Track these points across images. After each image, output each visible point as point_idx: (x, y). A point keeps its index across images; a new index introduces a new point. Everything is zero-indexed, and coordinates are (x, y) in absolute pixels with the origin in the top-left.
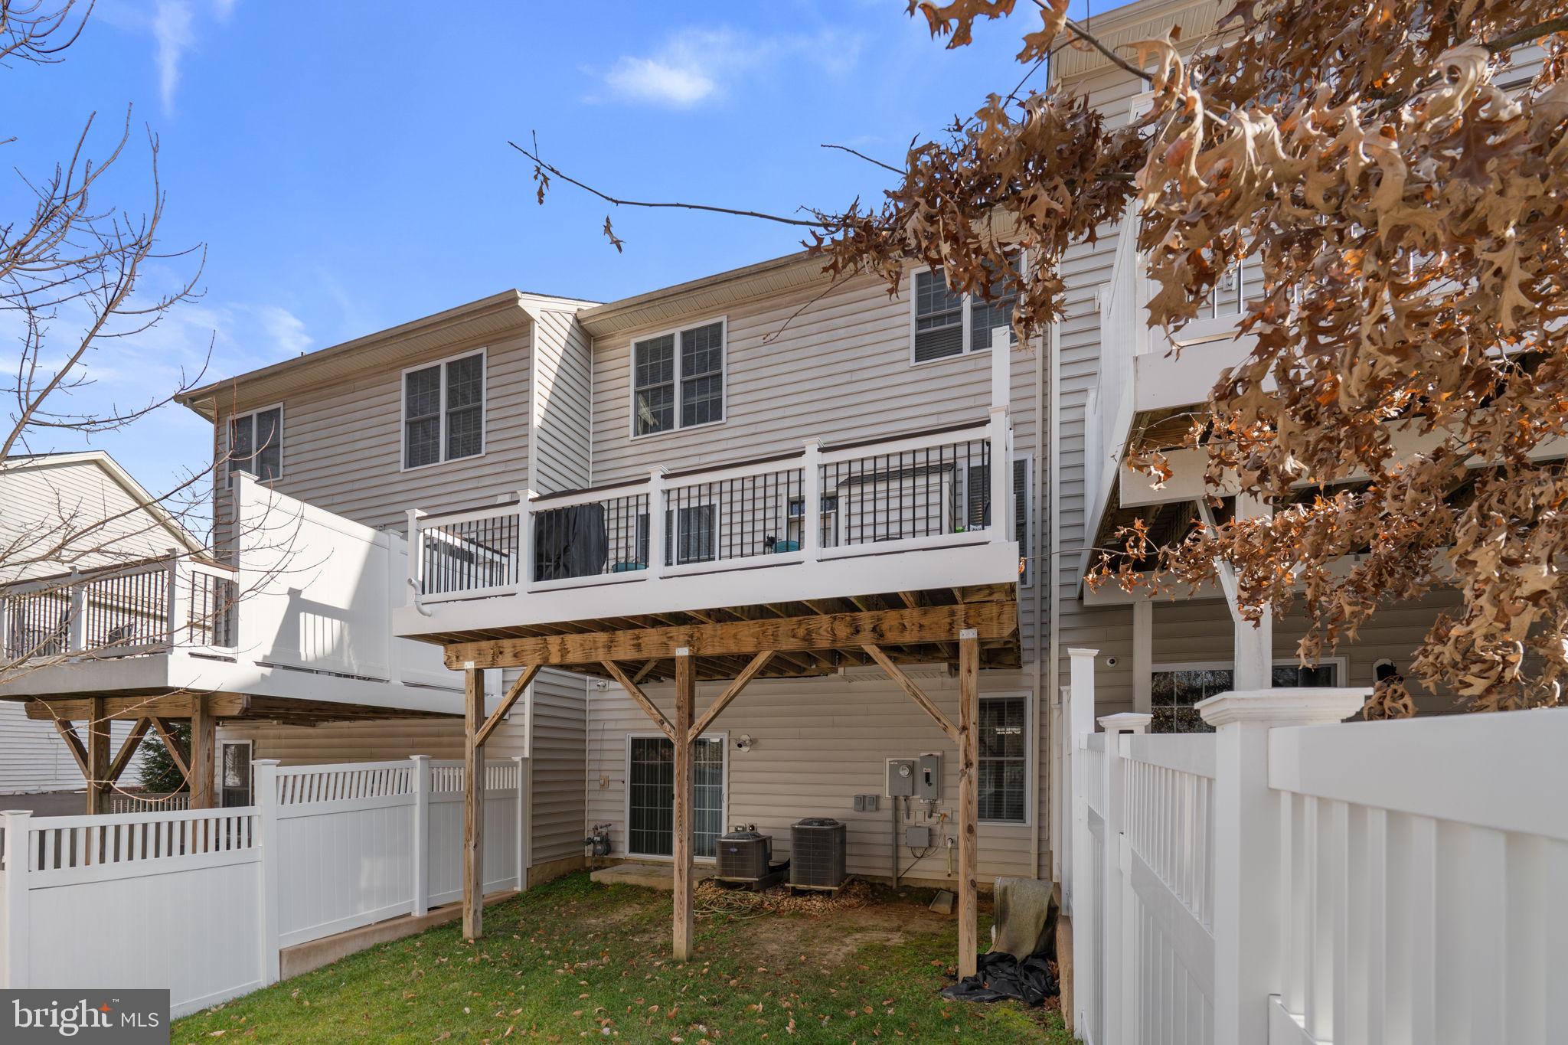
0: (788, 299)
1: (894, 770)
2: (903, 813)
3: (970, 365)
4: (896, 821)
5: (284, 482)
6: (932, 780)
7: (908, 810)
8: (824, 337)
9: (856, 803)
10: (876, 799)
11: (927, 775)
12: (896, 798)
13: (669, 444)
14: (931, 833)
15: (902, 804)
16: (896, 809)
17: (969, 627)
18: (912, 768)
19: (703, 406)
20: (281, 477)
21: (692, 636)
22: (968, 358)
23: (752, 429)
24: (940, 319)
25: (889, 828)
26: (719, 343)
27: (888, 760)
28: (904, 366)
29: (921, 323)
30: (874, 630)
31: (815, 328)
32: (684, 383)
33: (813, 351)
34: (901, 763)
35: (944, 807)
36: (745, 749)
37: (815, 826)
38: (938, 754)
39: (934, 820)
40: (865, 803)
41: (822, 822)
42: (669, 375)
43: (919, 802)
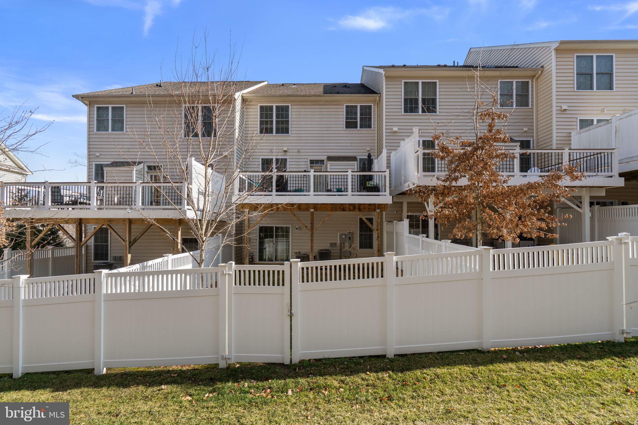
0: (309, 103)
1: (341, 236)
2: (343, 247)
3: (359, 132)
4: (341, 249)
5: (126, 134)
6: (351, 238)
7: (344, 246)
8: (320, 116)
9: (330, 245)
10: (335, 244)
11: (350, 237)
12: (341, 243)
13: (272, 138)
14: (350, 253)
15: (343, 245)
16: (341, 246)
17: (378, 209)
18: (345, 235)
19: (283, 128)
20: (125, 132)
21: (315, 207)
22: (359, 130)
23: (299, 138)
24: (351, 118)
25: (339, 251)
26: (288, 111)
27: (339, 233)
28: (342, 129)
29: (347, 118)
30: (359, 208)
31: (317, 113)
32: (276, 121)
33: (317, 120)
34: (343, 234)
35: (353, 246)
36: (297, 230)
37: (324, 251)
38: (352, 232)
39: (351, 249)
40: (333, 245)
41: (325, 250)
42: (272, 118)
43: (347, 244)
